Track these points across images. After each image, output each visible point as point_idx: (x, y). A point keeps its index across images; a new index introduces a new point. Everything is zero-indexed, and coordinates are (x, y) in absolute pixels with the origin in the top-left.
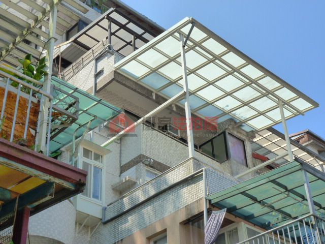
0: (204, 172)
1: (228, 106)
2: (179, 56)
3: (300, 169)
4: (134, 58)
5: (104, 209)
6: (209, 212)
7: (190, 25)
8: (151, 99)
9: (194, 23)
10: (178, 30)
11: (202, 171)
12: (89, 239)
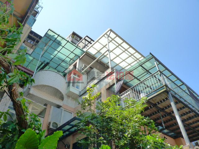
0: (115, 70)
1: (123, 66)
2: (107, 45)
3: (152, 58)
4: (92, 46)
5: (80, 92)
6: (117, 82)
7: (110, 31)
8: (98, 62)
9: (111, 30)
10: (106, 34)
11: (114, 70)
12: (74, 103)
